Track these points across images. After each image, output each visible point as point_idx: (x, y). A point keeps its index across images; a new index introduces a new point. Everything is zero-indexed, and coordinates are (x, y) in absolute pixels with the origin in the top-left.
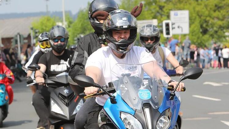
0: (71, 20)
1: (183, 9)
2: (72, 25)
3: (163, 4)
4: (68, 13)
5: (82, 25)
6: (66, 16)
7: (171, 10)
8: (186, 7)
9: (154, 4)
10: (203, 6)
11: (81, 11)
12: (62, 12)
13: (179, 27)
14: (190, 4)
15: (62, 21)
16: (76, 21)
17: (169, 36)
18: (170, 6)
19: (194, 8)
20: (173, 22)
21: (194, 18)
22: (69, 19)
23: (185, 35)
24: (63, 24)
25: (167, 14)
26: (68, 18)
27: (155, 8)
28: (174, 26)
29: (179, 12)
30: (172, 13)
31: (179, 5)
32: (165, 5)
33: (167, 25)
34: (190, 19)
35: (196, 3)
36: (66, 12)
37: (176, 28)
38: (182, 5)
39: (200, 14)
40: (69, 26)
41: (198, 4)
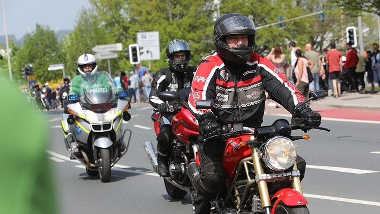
0: (16, 46)
1: (152, 30)
2: (17, 53)
3: (128, 25)
4: (11, 37)
5: (30, 52)
6: (9, 41)
7: (138, 32)
8: (155, 28)
9: (117, 25)
10: (174, 26)
11: (28, 36)
12: (4, 36)
13: (147, 52)
14: (160, 24)
15: (5, 48)
16: (22, 48)
17: (136, 63)
18: (137, 26)
19: (165, 29)
20: (141, 46)
21: (165, 40)
22: (13, 45)
23: (155, 61)
24: (6, 51)
25: (134, 37)
27: (118, 30)
28: (142, 51)
29: (148, 34)
30: (139, 35)
31: (146, 26)
32: (131, 25)
33: (134, 49)
34: (161, 42)
35: (167, 22)
36: (9, 36)
37: (145, 53)
38: (150, 26)
39: (172, 35)
40: (14, 54)
41: (169, 24)
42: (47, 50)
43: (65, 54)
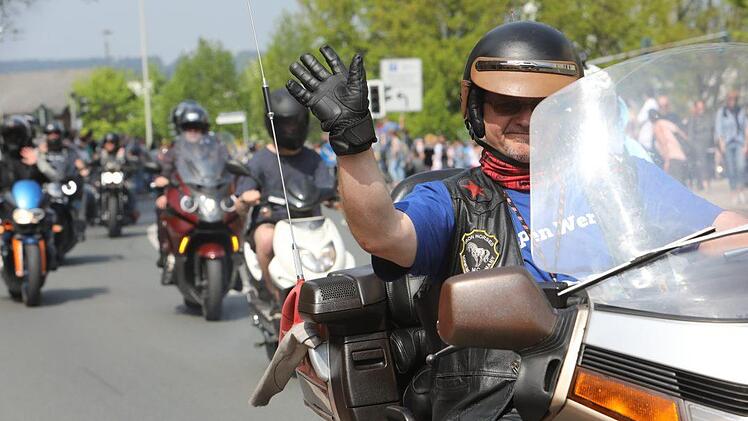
0: (162, 77)
1: (409, 56)
2: (163, 89)
3: (364, 45)
4: (155, 61)
5: (186, 88)
6: (150, 68)
7: (382, 57)
8: (415, 52)
9: (345, 45)
10: (451, 50)
11: (184, 59)
12: (139, 61)
13: (399, 96)
14: (424, 45)
15: (140, 80)
16: (173, 79)
17: (379, 115)
18: (381, 49)
19: (432, 55)
20: (388, 85)
21: (431, 76)
22: (155, 74)
23: (412, 114)
24: (143, 86)
25: (374, 68)
26: (153, 74)
27: (347, 54)
28: (389, 93)
29: (401, 63)
30: (385, 65)
31: (399, 48)
32: (370, 46)
33: (375, 90)
34: (425, 77)
35: (437, 43)
36: (150, 59)
37: (395, 98)
38: (406, 48)
39: (446, 67)
40: (157, 91)
41: (442, 47)
42: (217, 86)
43: (248, 95)
